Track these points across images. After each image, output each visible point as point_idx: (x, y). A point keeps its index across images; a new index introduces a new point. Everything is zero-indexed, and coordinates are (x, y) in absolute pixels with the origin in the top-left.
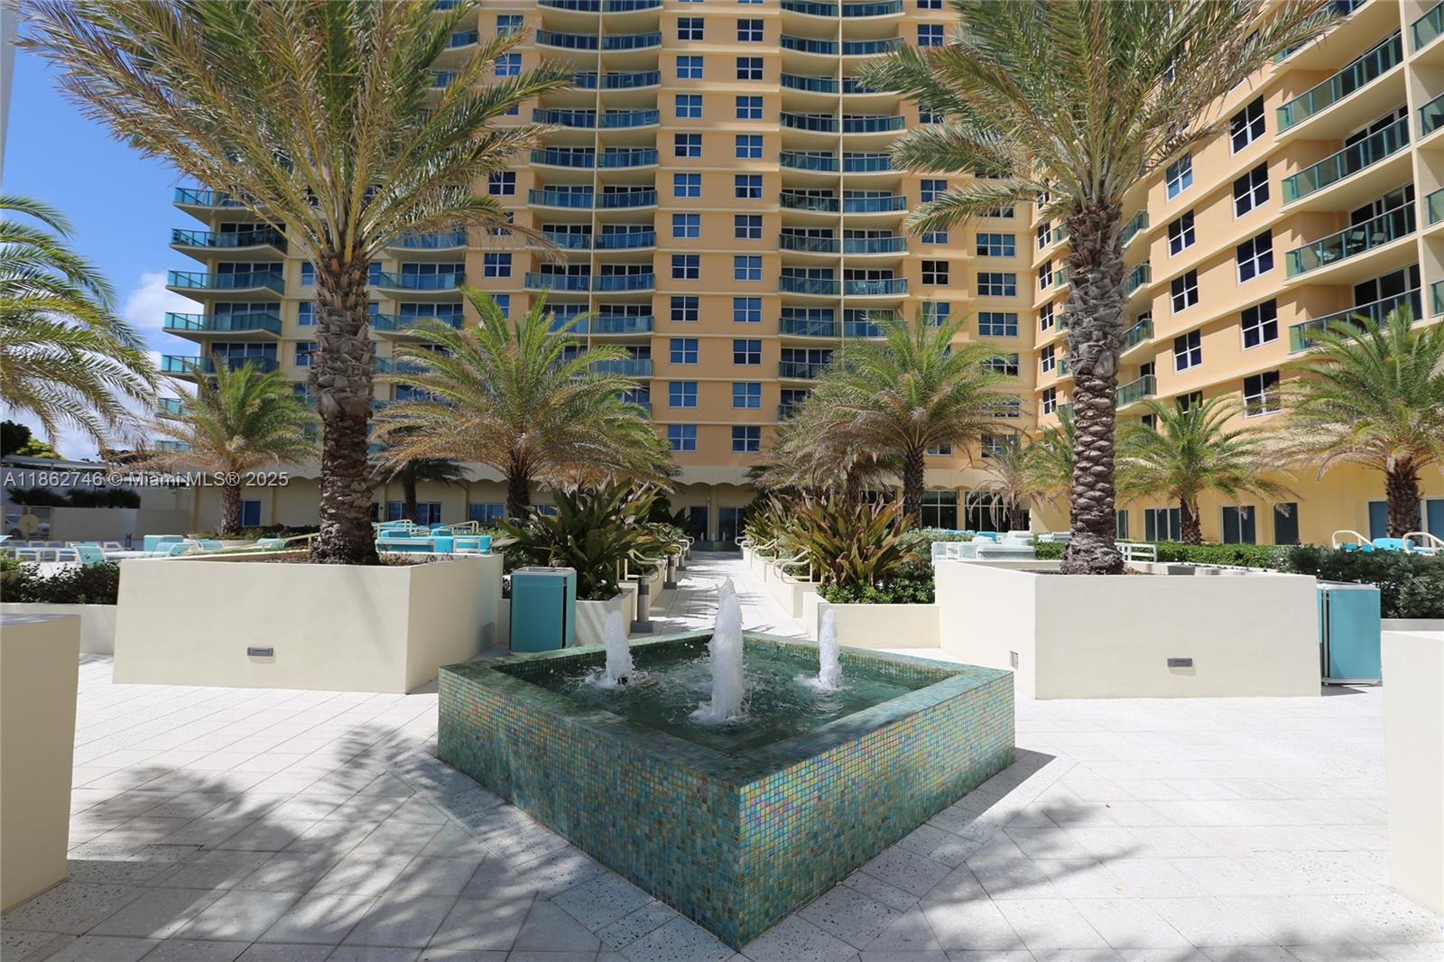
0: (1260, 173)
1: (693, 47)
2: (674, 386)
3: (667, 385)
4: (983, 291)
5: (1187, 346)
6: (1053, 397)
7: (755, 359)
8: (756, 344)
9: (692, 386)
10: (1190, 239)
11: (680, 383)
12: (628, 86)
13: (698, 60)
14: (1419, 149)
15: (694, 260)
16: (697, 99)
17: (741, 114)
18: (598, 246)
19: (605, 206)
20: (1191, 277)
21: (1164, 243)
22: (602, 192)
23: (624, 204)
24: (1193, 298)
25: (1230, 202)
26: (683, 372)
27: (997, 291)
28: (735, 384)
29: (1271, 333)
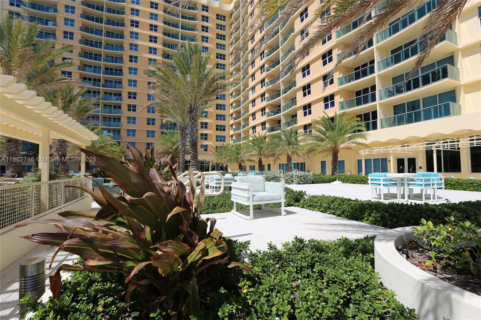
0: (330, 52)
1: (135, 30)
2: (128, 131)
3: (126, 130)
4: (217, 108)
5: (307, 108)
6: (265, 125)
7: (153, 124)
8: (154, 120)
9: (134, 131)
10: (309, 73)
11: (130, 130)
12: (114, 38)
13: (137, 34)
14: (376, 47)
15: (135, 94)
16: (137, 46)
17: (150, 52)
18: (103, 86)
19: (105, 74)
20: (309, 86)
21: (300, 74)
22: (104, 69)
23: (112, 74)
24: (309, 93)
25: (321, 61)
26: (131, 127)
27: (221, 109)
28: (147, 131)
29: (333, 104)
